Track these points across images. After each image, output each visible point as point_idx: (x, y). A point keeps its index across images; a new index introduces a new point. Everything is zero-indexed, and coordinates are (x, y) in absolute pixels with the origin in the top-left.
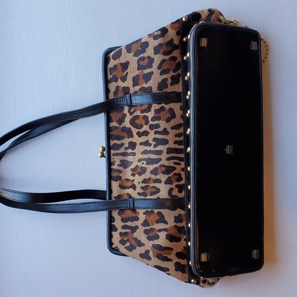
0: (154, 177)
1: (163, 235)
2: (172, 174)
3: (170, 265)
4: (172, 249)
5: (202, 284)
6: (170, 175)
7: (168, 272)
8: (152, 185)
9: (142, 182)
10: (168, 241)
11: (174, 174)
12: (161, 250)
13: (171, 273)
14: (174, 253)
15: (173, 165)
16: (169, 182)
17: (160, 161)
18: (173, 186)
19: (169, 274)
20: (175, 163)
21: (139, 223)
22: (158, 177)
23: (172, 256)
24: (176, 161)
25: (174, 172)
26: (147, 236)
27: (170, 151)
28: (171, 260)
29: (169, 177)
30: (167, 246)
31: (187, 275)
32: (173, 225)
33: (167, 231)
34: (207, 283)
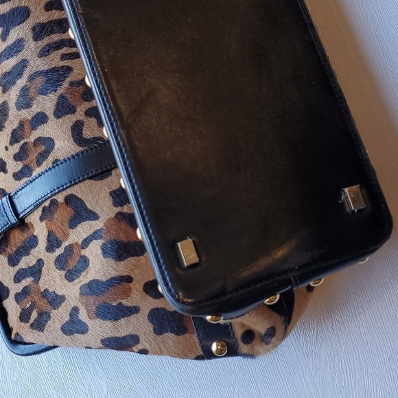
0: (27, 114)
1: (94, 252)
2: (65, 85)
3: (138, 325)
4: (129, 279)
5: (244, 348)
6: (61, 91)
7: (140, 347)
8: (32, 139)
9: (11, 143)
10: (112, 262)
11: (72, 84)
12: (102, 293)
13: (147, 346)
14: (137, 287)
15: (62, 63)
16: (63, 108)
17: (25, 66)
18: (79, 115)
19: (144, 352)
20: (64, 57)
21: (40, 251)
22: (35, 109)
23: (136, 297)
24: (65, 50)
25: (68, 80)
26: (63, 273)
27: (40, 31)
28: (134, 310)
29: (61, 97)
30: (114, 274)
31: (195, 338)
32: (112, 215)
33: (102, 237)
34: (256, 342)
